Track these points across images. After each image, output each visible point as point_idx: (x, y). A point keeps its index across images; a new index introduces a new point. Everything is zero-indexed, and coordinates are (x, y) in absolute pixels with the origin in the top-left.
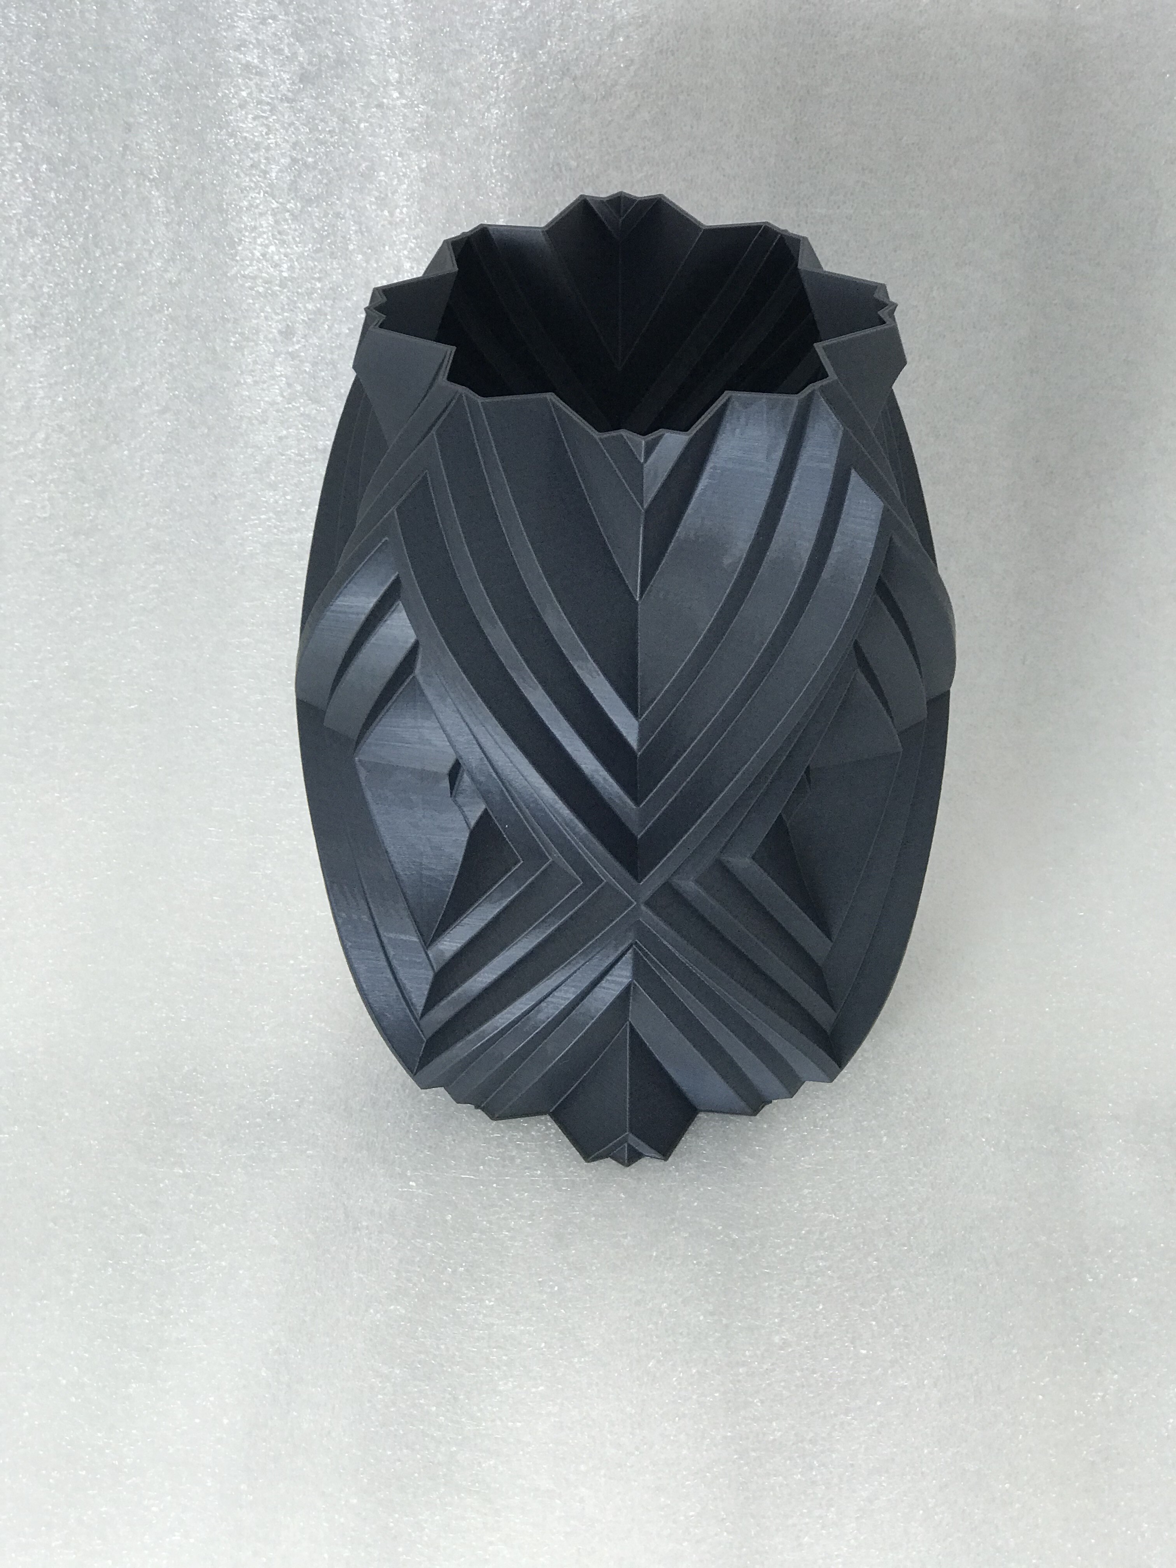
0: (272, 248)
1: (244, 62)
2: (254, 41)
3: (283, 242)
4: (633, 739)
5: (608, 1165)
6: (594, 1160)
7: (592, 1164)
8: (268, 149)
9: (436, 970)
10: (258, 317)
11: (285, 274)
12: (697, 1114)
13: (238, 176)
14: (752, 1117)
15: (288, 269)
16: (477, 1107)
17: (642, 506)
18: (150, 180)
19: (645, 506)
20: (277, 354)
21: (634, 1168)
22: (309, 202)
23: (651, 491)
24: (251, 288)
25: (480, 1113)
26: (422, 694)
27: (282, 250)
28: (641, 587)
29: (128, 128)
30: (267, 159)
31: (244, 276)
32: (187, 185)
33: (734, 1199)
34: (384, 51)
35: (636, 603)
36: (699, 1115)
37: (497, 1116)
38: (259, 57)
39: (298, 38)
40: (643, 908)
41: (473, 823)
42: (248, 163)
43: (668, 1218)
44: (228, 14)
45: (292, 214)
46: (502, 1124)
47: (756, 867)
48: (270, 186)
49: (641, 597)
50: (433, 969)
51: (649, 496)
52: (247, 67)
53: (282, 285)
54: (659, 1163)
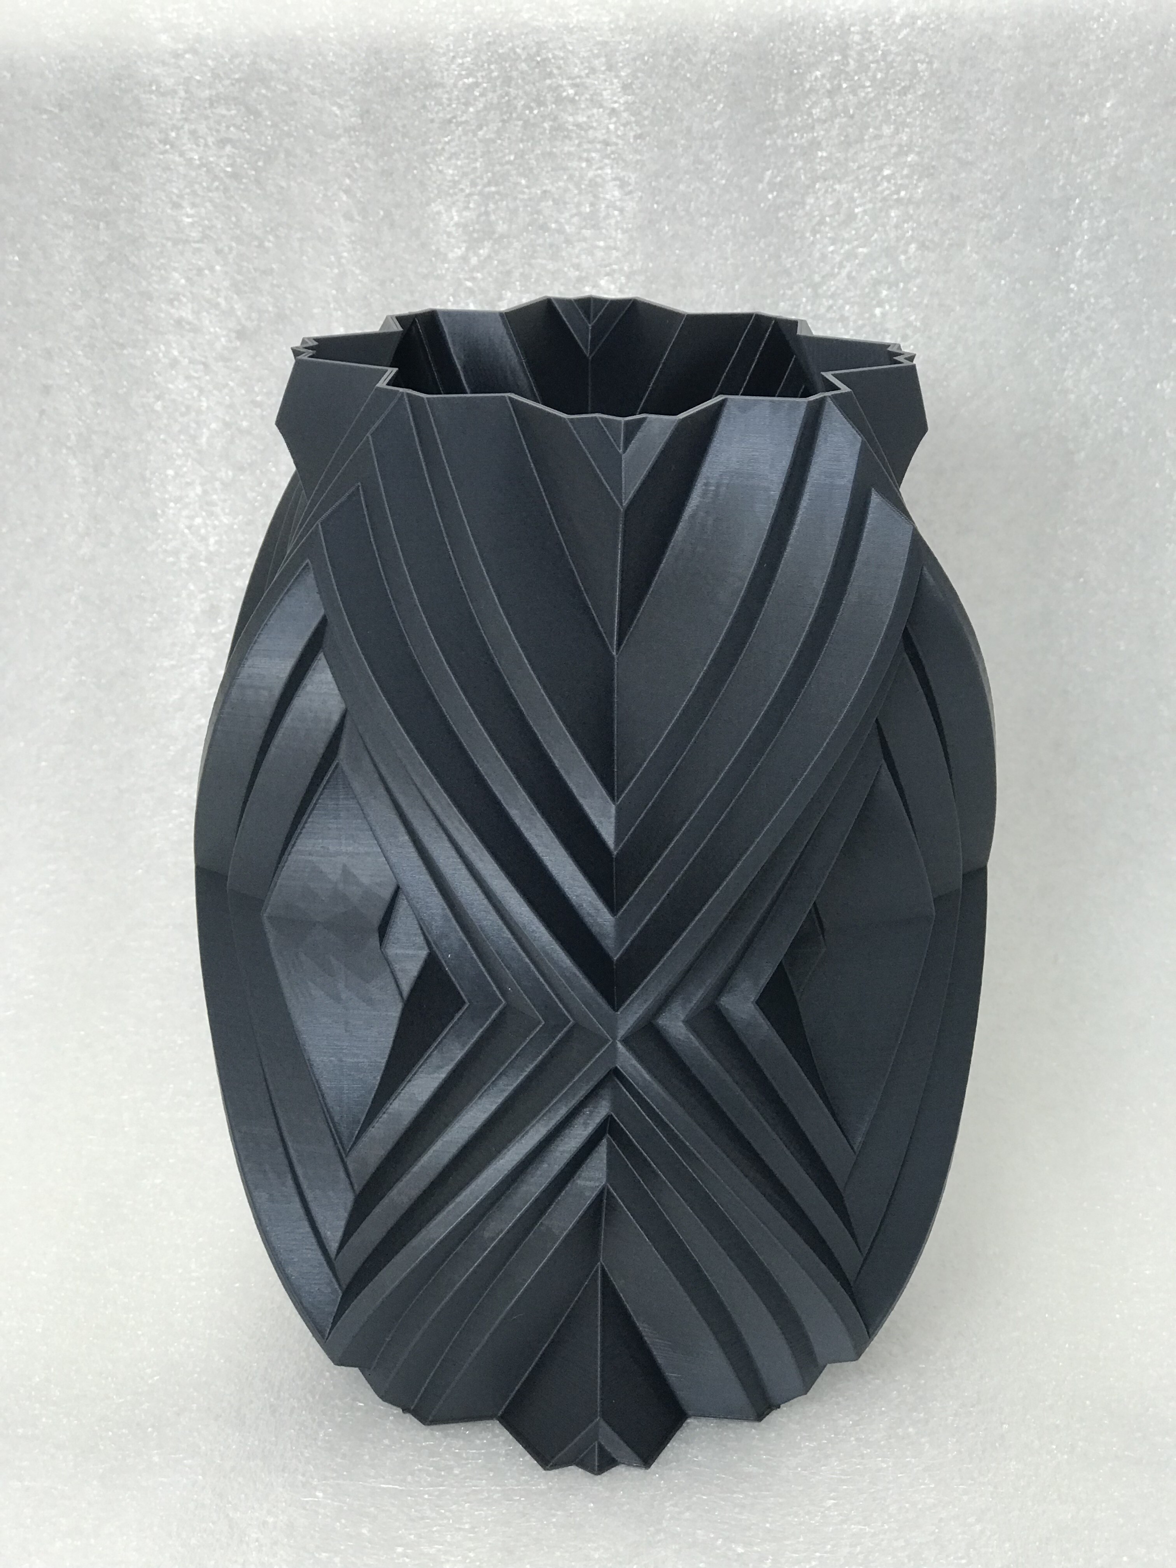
0: (198, 521)
1: (176, 316)
2: (188, 294)
3: (211, 514)
4: (607, 831)
5: (573, 1475)
6: (555, 1466)
7: (552, 1472)
8: (199, 412)
9: (358, 1192)
10: (178, 596)
11: (212, 549)
12: (686, 1418)
13: (164, 442)
14: (756, 1424)
15: (216, 542)
16: (405, 1410)
17: (621, 503)
18: (68, 448)
19: (625, 503)
20: (199, 635)
21: (606, 1477)
22: (242, 469)
23: (631, 484)
24: (174, 564)
25: (409, 1419)
26: (348, 786)
27: (208, 522)
28: (619, 634)
29: (46, 390)
30: (197, 423)
31: (165, 551)
32: (108, 452)
33: (737, 1510)
34: (329, 303)
35: (613, 657)
36: (688, 1421)
37: (431, 1418)
38: (193, 312)
39: (238, 292)
40: (619, 1045)
41: (406, 988)
42: (176, 428)
43: (652, 1529)
44: (162, 264)
45: (222, 483)
46: (437, 1432)
47: (761, 1020)
48: (199, 452)
49: (618, 650)
50: (354, 1190)
51: (629, 491)
52: (179, 322)
53: (209, 560)
54: (637, 1473)
